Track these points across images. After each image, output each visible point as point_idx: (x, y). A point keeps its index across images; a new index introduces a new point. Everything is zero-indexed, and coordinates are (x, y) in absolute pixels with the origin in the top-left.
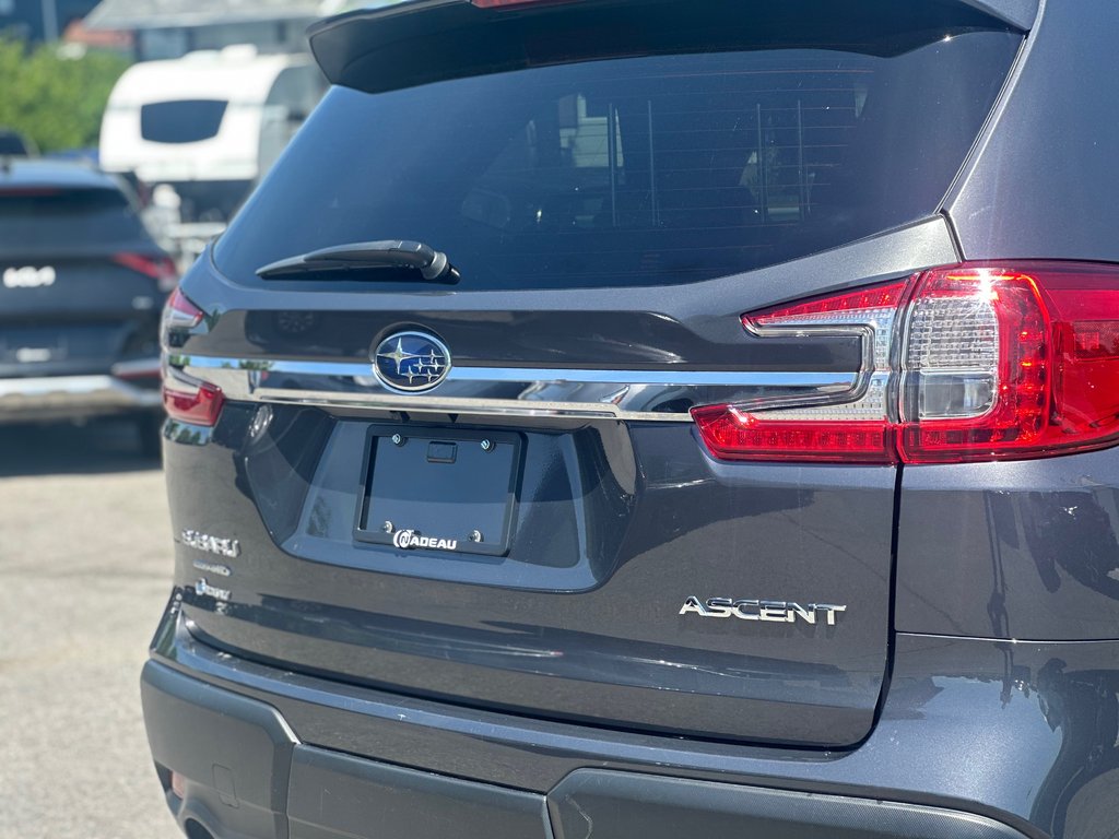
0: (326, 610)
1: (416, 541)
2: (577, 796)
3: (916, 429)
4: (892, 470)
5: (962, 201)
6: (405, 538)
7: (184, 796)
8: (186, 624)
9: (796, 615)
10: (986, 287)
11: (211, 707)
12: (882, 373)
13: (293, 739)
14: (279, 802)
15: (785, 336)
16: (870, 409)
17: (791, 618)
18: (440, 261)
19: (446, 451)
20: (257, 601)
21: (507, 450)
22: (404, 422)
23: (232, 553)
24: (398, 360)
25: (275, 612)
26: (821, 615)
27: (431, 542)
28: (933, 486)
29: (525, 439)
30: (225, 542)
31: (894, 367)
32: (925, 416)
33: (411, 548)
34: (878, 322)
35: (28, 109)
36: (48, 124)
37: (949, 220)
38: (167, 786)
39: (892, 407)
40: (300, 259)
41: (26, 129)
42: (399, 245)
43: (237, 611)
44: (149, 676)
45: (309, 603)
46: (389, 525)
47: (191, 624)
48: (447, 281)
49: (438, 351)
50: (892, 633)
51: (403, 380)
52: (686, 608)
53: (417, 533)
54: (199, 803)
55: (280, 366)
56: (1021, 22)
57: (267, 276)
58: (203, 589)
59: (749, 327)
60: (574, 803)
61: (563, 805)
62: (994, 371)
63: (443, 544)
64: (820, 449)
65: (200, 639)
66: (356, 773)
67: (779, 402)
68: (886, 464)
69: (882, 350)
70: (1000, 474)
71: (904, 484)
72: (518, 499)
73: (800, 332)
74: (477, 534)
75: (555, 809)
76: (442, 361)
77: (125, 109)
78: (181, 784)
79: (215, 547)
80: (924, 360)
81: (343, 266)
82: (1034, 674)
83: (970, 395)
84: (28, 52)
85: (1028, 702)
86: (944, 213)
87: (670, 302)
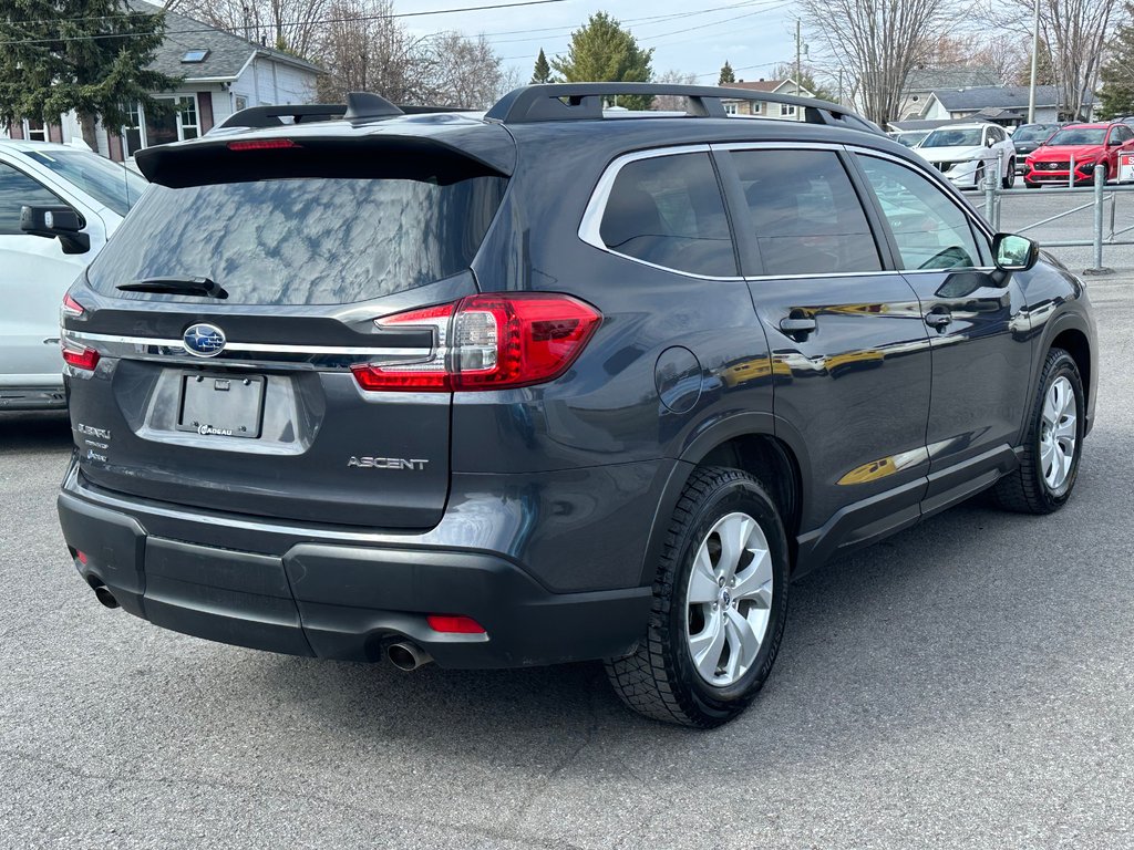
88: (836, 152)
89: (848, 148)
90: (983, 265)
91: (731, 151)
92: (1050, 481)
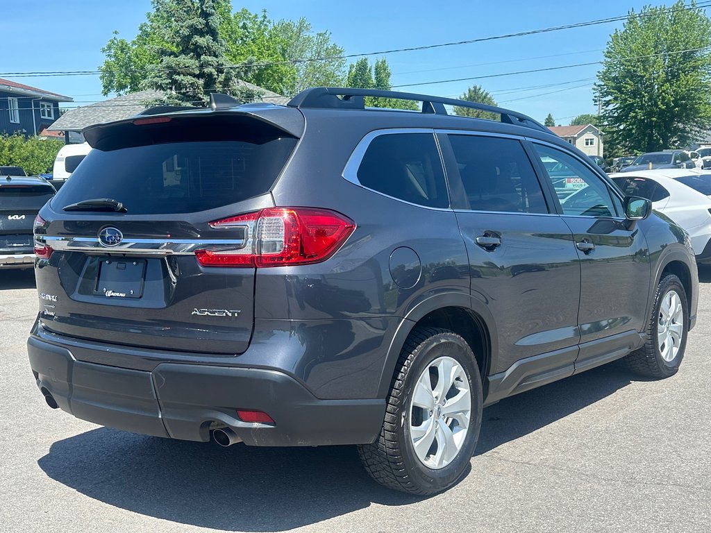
0: (96, 318)
1: (113, 294)
2: (161, 372)
3: (261, 257)
4: (254, 269)
5: (277, 189)
6: (109, 294)
7: (41, 380)
8: (41, 325)
9: (226, 314)
10: (286, 215)
11: (47, 350)
12: (251, 240)
13: (74, 359)
14: (69, 380)
15: (231, 228)
16: (247, 251)
17: (224, 315)
18: (120, 205)
19: (123, 265)
20: (69, 315)
21: (141, 265)
22: (110, 257)
23: (55, 300)
24: (107, 236)
25: (75, 319)
26: (233, 314)
27: (118, 294)
28: (273, 273)
29: (147, 261)
30: (53, 297)
31: (254, 237)
32: (264, 252)
33: (111, 296)
34: (250, 224)
35: (26, 159)
36: (34, 165)
37: (272, 195)
38: (37, 378)
39: (253, 250)
40: (76, 204)
41: (24, 166)
42: (107, 200)
43: (61, 319)
44: (30, 342)
45: (88, 315)
46: (105, 289)
47: (43, 324)
48: (123, 211)
49: (119, 234)
50: (254, 318)
51: (108, 243)
52: (195, 312)
53: (114, 292)
54: (45, 382)
55: (76, 239)
56: (298, 136)
57: (66, 210)
58: (47, 312)
59: (212, 226)
60: (159, 374)
61: (156, 375)
62: (283, 240)
63: (121, 295)
64: (232, 263)
65: (46, 329)
66: (93, 369)
67: (220, 249)
68: (252, 267)
69: (250, 232)
70: (287, 270)
71: (257, 273)
72: (144, 280)
73: (226, 227)
74: (132, 291)
75: (154, 376)
76: (120, 237)
77: (61, 160)
78: (40, 376)
79: (50, 299)
80: (263, 236)
81: (90, 207)
82: (296, 328)
83: (278, 247)
84: (26, 138)
85: (296, 337)
86: (271, 192)
87: (189, 218)
88: (519, 140)
89: (528, 139)
90: (617, 216)
91: (448, 134)
92: (663, 354)
